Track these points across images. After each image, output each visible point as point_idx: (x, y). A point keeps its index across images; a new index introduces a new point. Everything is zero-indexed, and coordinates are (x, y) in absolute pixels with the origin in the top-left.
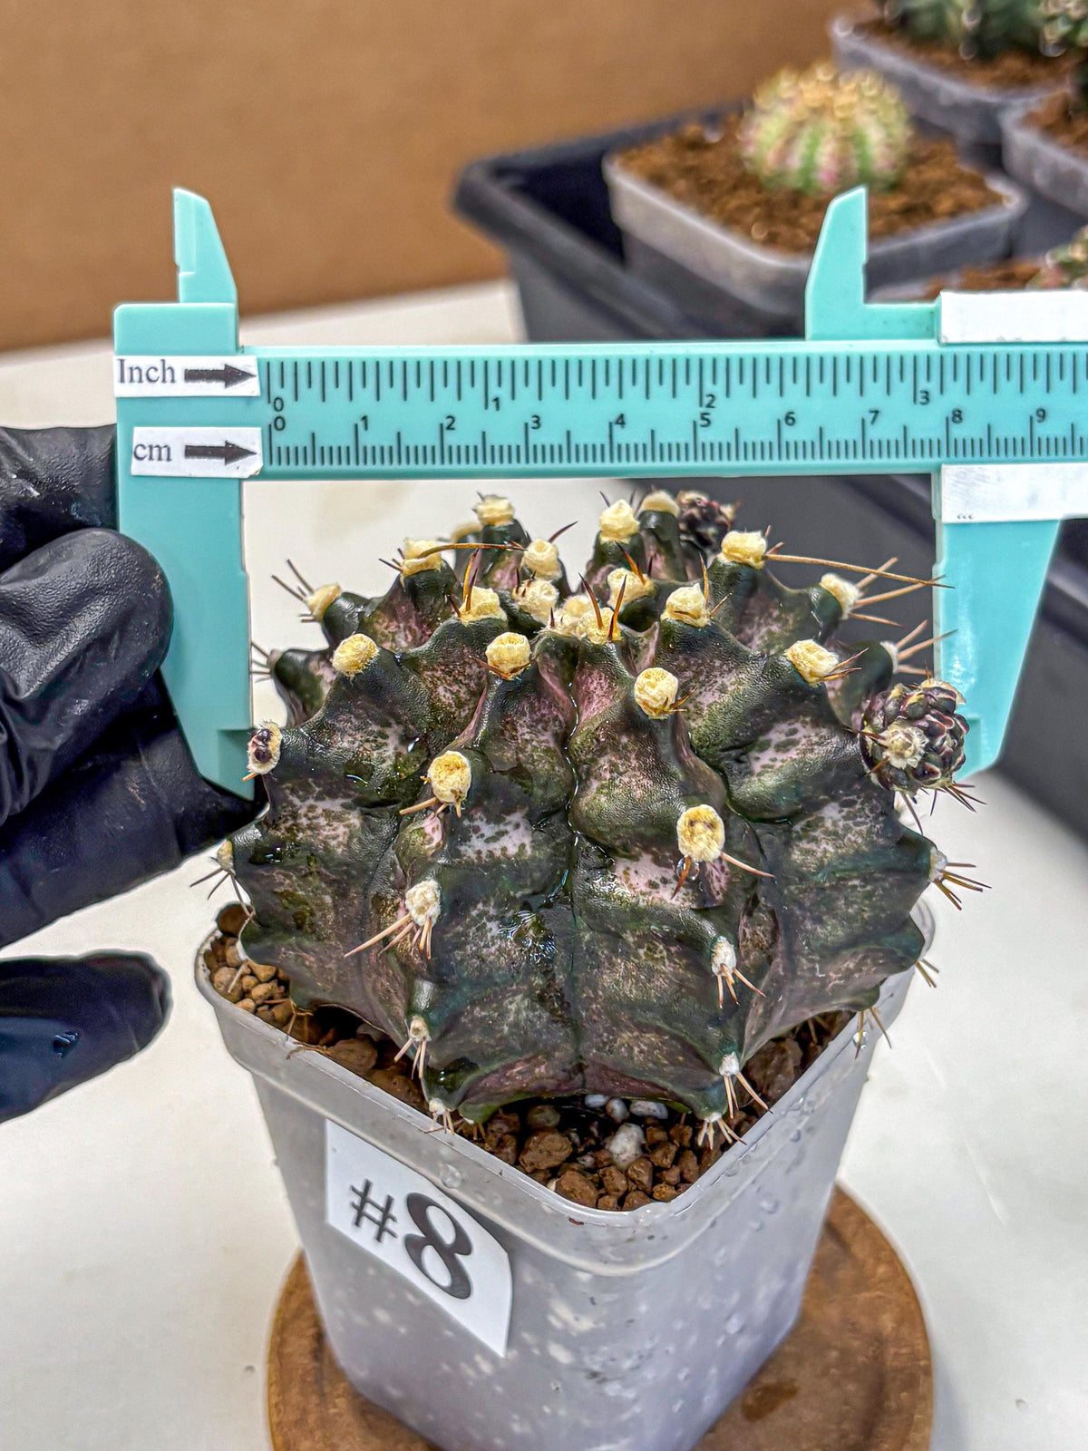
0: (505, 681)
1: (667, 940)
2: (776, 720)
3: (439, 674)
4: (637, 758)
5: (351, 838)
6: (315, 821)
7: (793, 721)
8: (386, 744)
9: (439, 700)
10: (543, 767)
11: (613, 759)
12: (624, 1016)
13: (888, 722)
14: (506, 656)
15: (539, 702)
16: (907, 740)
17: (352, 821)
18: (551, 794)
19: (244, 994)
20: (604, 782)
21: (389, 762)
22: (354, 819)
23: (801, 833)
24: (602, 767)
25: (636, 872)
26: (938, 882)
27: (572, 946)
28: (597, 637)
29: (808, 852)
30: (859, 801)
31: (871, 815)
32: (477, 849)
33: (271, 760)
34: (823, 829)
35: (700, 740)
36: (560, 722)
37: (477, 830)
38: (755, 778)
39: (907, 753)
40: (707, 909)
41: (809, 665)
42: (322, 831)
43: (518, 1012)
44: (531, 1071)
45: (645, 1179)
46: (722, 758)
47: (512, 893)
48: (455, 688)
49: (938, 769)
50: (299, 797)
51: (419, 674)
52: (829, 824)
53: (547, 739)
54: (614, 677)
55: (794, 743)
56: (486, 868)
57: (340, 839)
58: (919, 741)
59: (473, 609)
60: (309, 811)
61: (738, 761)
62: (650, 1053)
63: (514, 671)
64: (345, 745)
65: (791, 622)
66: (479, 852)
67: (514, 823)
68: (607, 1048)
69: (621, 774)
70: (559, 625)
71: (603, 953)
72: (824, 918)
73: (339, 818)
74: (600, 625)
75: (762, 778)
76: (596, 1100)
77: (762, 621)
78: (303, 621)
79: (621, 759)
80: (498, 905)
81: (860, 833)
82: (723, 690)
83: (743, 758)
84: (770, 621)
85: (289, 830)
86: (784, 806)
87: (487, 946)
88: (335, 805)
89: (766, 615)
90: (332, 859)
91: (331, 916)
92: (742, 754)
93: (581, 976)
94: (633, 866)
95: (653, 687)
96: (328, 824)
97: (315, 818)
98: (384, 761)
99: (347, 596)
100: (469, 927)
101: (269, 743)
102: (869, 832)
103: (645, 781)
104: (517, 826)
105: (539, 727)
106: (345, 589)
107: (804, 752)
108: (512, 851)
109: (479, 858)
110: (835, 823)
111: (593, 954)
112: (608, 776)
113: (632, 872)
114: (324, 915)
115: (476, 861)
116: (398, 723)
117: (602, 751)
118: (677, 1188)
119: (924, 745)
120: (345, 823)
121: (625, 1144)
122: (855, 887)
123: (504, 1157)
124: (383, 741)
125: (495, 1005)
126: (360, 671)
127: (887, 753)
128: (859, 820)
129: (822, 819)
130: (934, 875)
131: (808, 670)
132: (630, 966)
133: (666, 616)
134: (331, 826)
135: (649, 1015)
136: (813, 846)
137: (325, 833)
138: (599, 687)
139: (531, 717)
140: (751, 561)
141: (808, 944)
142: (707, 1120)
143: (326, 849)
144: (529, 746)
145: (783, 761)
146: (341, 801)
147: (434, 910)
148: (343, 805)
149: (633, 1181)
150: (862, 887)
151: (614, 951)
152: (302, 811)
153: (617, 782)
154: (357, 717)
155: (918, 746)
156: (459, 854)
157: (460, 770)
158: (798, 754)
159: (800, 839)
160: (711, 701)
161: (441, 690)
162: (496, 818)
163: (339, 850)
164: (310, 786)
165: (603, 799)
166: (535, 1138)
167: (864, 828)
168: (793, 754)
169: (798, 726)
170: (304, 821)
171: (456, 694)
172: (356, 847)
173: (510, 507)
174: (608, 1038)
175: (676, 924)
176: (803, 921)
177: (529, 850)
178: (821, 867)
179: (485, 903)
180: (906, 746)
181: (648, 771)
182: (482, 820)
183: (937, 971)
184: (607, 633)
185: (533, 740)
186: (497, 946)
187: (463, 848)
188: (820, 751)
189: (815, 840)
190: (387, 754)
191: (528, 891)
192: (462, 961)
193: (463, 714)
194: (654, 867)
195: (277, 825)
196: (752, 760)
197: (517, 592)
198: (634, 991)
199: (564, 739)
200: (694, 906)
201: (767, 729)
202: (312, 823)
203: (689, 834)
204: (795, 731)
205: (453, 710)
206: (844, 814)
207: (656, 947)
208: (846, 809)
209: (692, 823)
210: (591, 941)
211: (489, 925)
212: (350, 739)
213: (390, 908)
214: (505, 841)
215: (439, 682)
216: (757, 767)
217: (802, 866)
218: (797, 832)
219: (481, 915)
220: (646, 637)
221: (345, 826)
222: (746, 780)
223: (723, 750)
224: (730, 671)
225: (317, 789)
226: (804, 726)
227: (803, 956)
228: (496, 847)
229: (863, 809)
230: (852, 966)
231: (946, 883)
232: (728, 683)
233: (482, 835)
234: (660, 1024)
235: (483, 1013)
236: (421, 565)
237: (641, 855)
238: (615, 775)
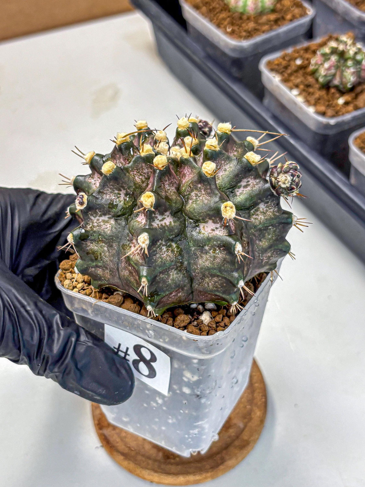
0: (160, 170)
1: (219, 247)
2: (243, 178)
3: (135, 173)
4: (204, 191)
5: (112, 228)
6: (99, 224)
7: (248, 178)
8: (120, 197)
9: (136, 181)
10: (174, 197)
11: (196, 192)
12: (207, 273)
13: (278, 174)
14: (160, 162)
15: (170, 177)
16: (286, 178)
17: (111, 223)
18: (177, 205)
19: (74, 287)
20: (193, 200)
21: (122, 202)
22: (112, 222)
23: (253, 213)
24: (192, 196)
25: (207, 227)
26: (294, 225)
27: (188, 252)
28: (186, 156)
29: (256, 219)
30: (270, 201)
31: (273, 206)
32: (157, 223)
33: (84, 204)
34: (260, 211)
35: (220, 186)
36: (177, 183)
37: (156, 217)
38: (238, 197)
39: (286, 182)
40: (231, 235)
41: (252, 159)
42: (102, 227)
43: (173, 275)
44: (177, 295)
45: (214, 326)
46: (227, 192)
47: (169, 237)
48: (141, 177)
49: (295, 187)
50: (93, 216)
51: (129, 173)
52: (261, 209)
53: (173, 189)
54: (193, 167)
55: (249, 185)
56: (161, 229)
57: (109, 229)
58: (289, 178)
59: (145, 151)
60: (97, 221)
61: (232, 192)
62: (215, 284)
63: (163, 167)
64: (108, 197)
65: (240, 151)
66: (158, 225)
67: (167, 215)
68: (201, 284)
69: (199, 197)
70: (172, 154)
71: (198, 253)
72: (262, 239)
73: (107, 222)
74: (186, 152)
75: (240, 197)
76: (194, 306)
77: (231, 151)
78: (83, 164)
79: (199, 192)
80: (165, 241)
81: (271, 212)
82: (225, 170)
83: (233, 191)
84: (234, 151)
85: (91, 228)
86: (248, 204)
87: (163, 254)
88: (106, 218)
89: (232, 149)
90: (107, 235)
91: (107, 254)
92: (233, 190)
93: (192, 262)
94: (206, 225)
95: (209, 167)
96: (104, 224)
97: (100, 223)
98: (121, 202)
99: (98, 155)
100: (157, 248)
101: (83, 199)
102: (274, 211)
103: (208, 198)
104: (168, 216)
105: (171, 185)
106: (96, 153)
107: (252, 187)
108: (168, 224)
109: (159, 226)
110: (263, 209)
111: (195, 254)
112: (195, 198)
113: (206, 227)
114: (105, 254)
115: (157, 227)
116: (124, 189)
117: (192, 191)
118: (224, 327)
119: (291, 179)
120: (110, 223)
121: (206, 318)
122: (271, 229)
123: (169, 324)
124: (119, 196)
125: (166, 273)
126: (111, 173)
127: (279, 183)
128: (270, 208)
129: (259, 208)
130: (293, 223)
131: (252, 161)
132: (208, 256)
133: (206, 148)
134: (105, 225)
135: (215, 271)
136: (257, 217)
137: (103, 227)
138: (188, 172)
139: (169, 182)
140: (227, 131)
141: (258, 248)
142: (233, 304)
143: (104, 232)
144: (169, 191)
145: (246, 191)
146: (107, 216)
147: (147, 242)
148: (109, 218)
149: (210, 327)
150: (272, 228)
151: (202, 252)
152: (95, 221)
153: (198, 199)
154: (110, 189)
155: (289, 179)
156: (152, 225)
157: (151, 197)
158: (250, 188)
159: (253, 215)
160: (222, 174)
161: (136, 178)
162: (162, 214)
163: (109, 232)
164: (97, 212)
165: (194, 205)
166: (179, 317)
167: (272, 210)
168: (249, 188)
169: (249, 179)
170: (96, 224)
171: (141, 179)
172: (114, 230)
173: (146, 123)
174: (201, 281)
175: (222, 241)
176: (256, 241)
177: (173, 224)
178: (260, 223)
179: (162, 241)
180: (286, 180)
181: (208, 194)
182: (158, 214)
183: (295, 255)
184: (189, 154)
185: (170, 189)
186: (166, 254)
187: (153, 224)
188: (257, 187)
189: (257, 215)
190: (121, 200)
191: (174, 236)
192: (156, 259)
193: (144, 185)
194: (213, 224)
195: (86, 227)
196: (236, 192)
197: (156, 146)
198: (209, 264)
199: (178, 189)
200: (227, 235)
201: (240, 181)
202: (98, 224)
203: (225, 210)
204: (248, 181)
205: (141, 184)
206: (265, 206)
207: (216, 249)
208: (266, 204)
209: (226, 207)
210: (195, 249)
211: (163, 248)
212: (109, 196)
213: (128, 248)
214: (165, 221)
215: (136, 176)
216: (238, 194)
217: (255, 223)
218: (252, 213)
219: (160, 244)
220: (199, 157)
221: (110, 224)
222: (235, 198)
223: (227, 189)
224: (227, 164)
225: (100, 213)
226: (251, 179)
227: (256, 252)
228: (163, 223)
229: (271, 204)
230: (270, 255)
231: (297, 225)
232: (227, 168)
233: (158, 219)
234: (219, 274)
235: (163, 276)
236: (124, 140)
237: (208, 221)
238: (197, 197)
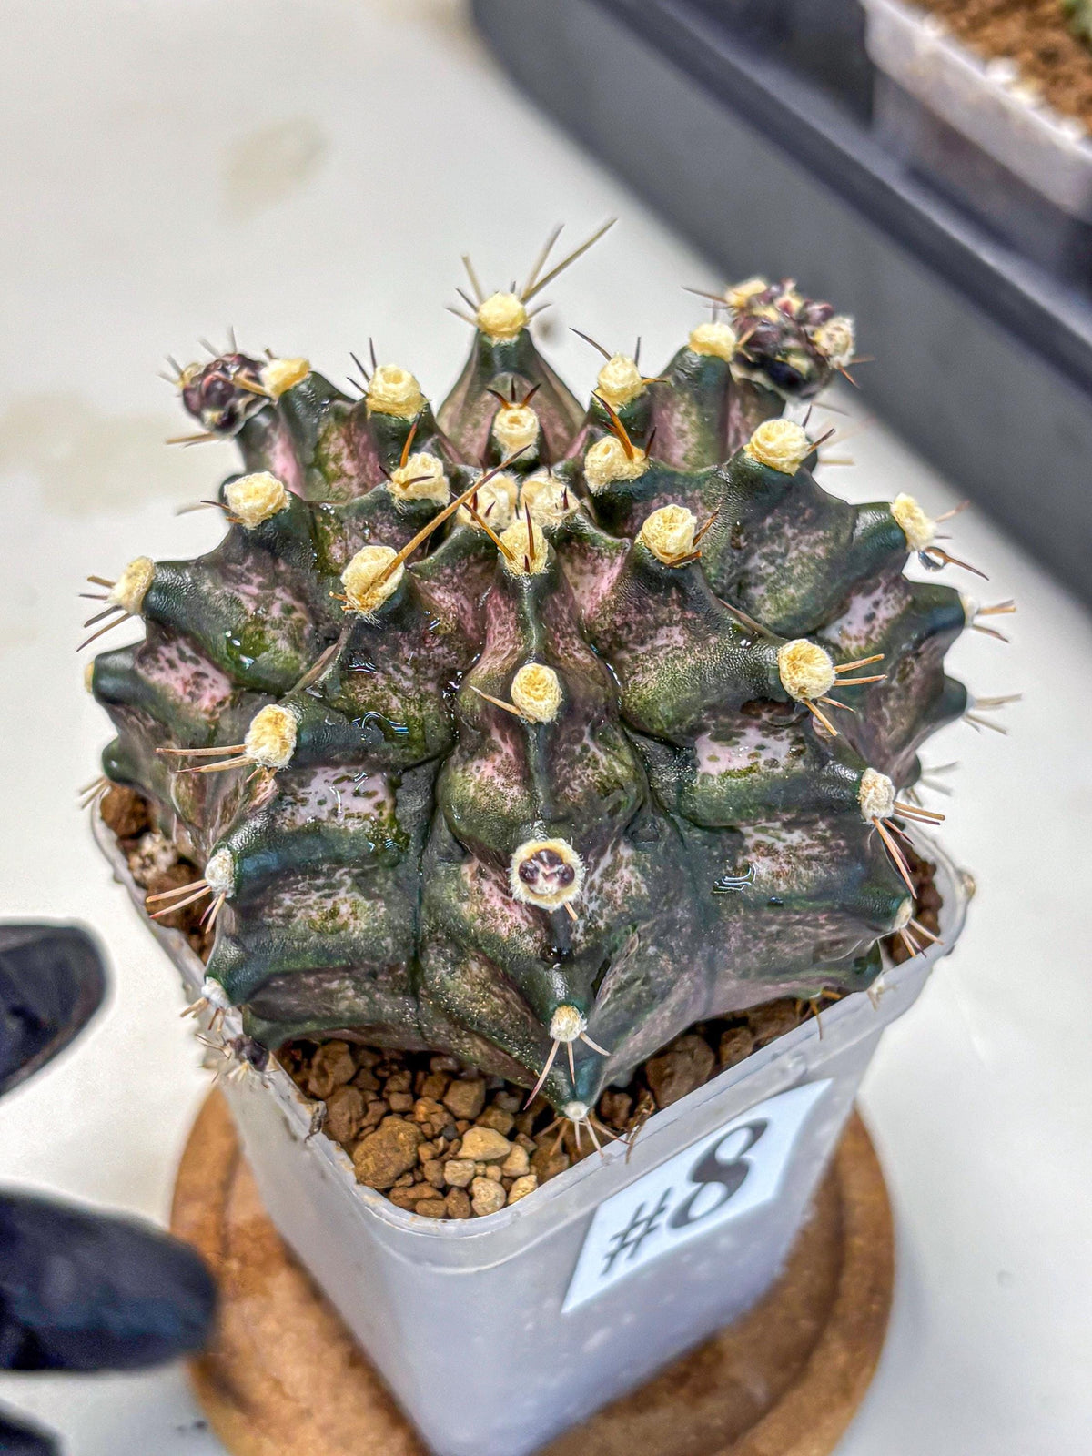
4: (792, 525)
5: (643, 871)
11: (766, 550)
17: (626, 857)
20: (770, 579)
22: (626, 852)
24: (756, 569)
25: (851, 621)
33: (576, 873)
42: (614, 895)
57: (634, 881)
60: (591, 893)
69: (784, 556)
73: (615, 866)
79: (774, 542)
85: (587, 931)
88: (605, 859)
90: (646, 904)
94: (842, 622)
96: (615, 883)
98: (613, 768)
103: (814, 537)
112: (771, 569)
113: (846, 627)
116: (584, 722)
117: (749, 555)
120: (624, 863)
124: (591, 754)
132: (891, 703)
134: (617, 880)
137: (619, 894)
143: (634, 904)
146: (609, 848)
148: (612, 851)
152: (583, 901)
153: (787, 565)
163: (644, 889)
172: (654, 869)
181: (808, 527)
190: (605, 760)
194: (864, 601)
215: (571, 650)
221: (626, 867)
237: (851, 603)
238: (779, 561)
